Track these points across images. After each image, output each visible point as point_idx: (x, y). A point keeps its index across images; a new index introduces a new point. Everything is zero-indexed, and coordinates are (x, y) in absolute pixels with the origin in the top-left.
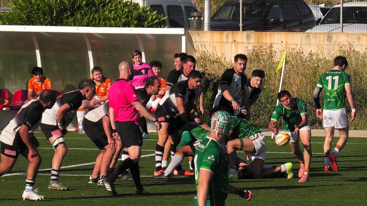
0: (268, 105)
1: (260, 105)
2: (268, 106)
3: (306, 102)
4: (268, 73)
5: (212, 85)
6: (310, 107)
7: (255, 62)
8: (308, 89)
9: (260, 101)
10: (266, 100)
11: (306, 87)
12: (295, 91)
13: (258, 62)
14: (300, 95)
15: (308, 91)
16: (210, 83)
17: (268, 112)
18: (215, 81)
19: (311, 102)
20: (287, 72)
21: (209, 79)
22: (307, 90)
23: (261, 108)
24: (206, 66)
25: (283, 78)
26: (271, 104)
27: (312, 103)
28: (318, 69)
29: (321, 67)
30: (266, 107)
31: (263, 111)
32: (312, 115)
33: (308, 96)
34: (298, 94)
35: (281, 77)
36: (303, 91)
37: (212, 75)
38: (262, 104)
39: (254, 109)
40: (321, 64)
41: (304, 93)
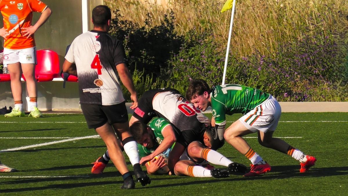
0: (212, 67)
1: (201, 67)
2: (213, 69)
3: (268, 61)
4: (211, 18)
5: (127, 39)
6: (274, 69)
7: (192, 3)
8: (271, 42)
9: (201, 62)
10: (210, 59)
11: (268, 38)
12: (251, 45)
13: (195, 3)
14: (258, 51)
15: (271, 44)
16: (125, 35)
17: (212, 78)
18: (132, 32)
19: (275, 61)
20: (239, 17)
21: (124, 29)
22: (269, 43)
23: (201, 71)
24: (119, 10)
25: (233, 26)
26: (216, 65)
27: (277, 62)
28: (285, 11)
29: (288, 8)
30: (209, 70)
31: (205, 76)
32: (276, 81)
33: (270, 52)
34: (256, 50)
35: (230, 24)
36: (263, 45)
37: (128, 23)
38: (203, 65)
39: (192, 74)
40: (289, 4)
41: (265, 48)
